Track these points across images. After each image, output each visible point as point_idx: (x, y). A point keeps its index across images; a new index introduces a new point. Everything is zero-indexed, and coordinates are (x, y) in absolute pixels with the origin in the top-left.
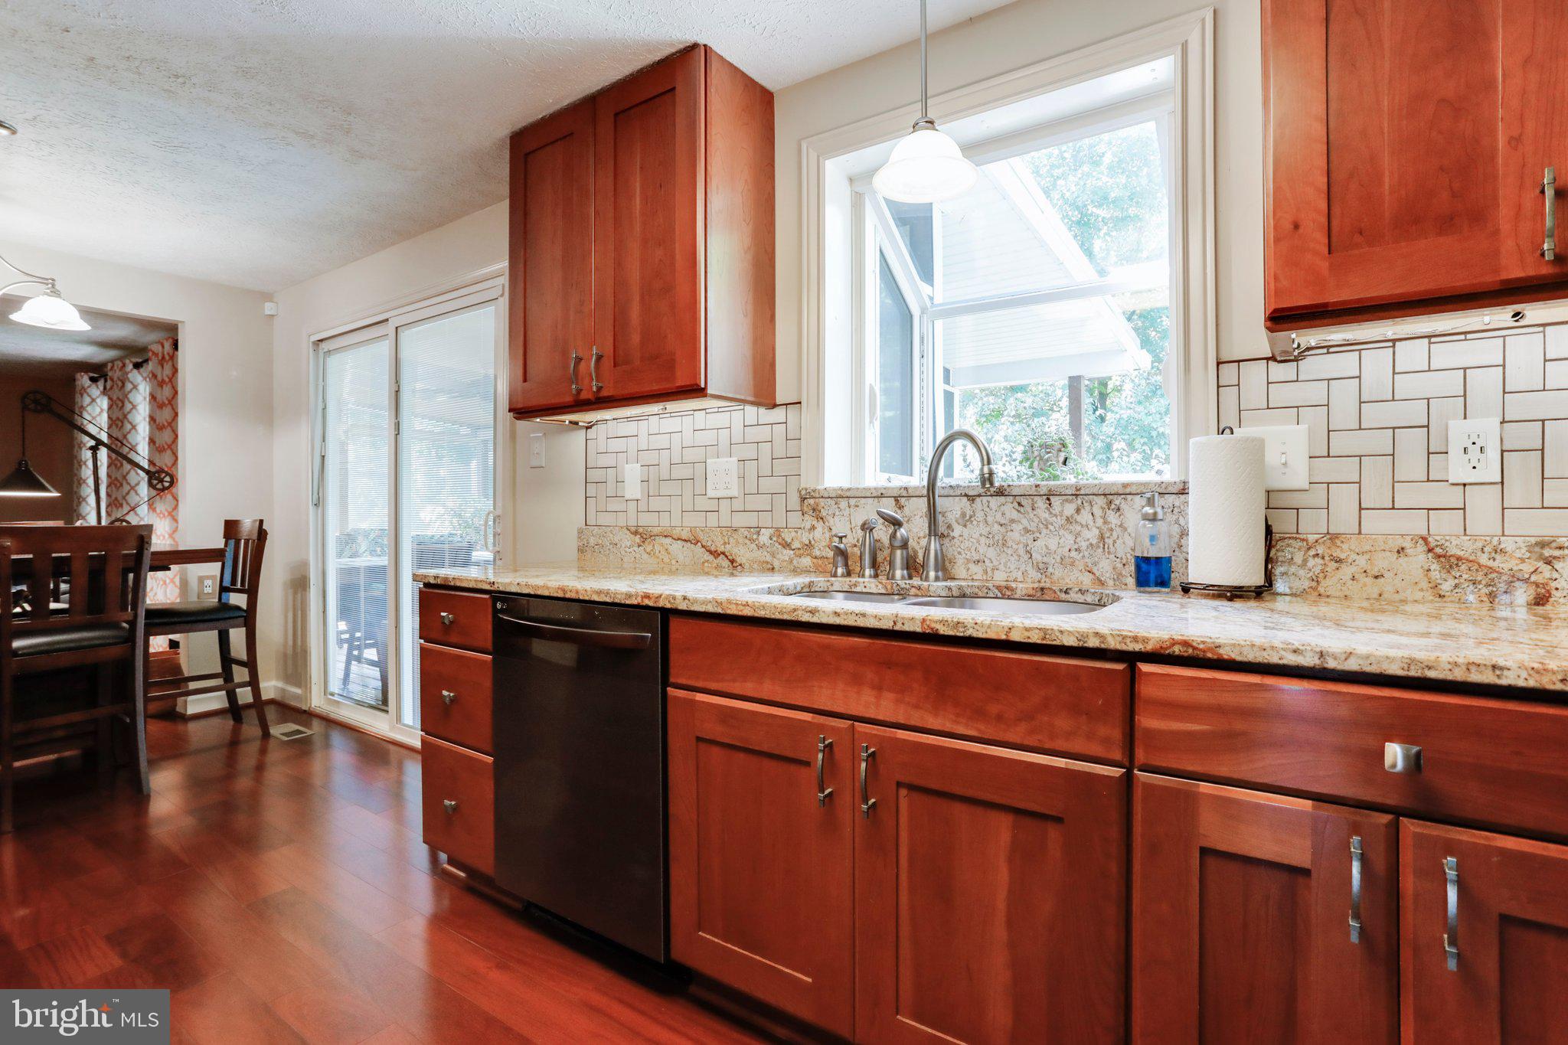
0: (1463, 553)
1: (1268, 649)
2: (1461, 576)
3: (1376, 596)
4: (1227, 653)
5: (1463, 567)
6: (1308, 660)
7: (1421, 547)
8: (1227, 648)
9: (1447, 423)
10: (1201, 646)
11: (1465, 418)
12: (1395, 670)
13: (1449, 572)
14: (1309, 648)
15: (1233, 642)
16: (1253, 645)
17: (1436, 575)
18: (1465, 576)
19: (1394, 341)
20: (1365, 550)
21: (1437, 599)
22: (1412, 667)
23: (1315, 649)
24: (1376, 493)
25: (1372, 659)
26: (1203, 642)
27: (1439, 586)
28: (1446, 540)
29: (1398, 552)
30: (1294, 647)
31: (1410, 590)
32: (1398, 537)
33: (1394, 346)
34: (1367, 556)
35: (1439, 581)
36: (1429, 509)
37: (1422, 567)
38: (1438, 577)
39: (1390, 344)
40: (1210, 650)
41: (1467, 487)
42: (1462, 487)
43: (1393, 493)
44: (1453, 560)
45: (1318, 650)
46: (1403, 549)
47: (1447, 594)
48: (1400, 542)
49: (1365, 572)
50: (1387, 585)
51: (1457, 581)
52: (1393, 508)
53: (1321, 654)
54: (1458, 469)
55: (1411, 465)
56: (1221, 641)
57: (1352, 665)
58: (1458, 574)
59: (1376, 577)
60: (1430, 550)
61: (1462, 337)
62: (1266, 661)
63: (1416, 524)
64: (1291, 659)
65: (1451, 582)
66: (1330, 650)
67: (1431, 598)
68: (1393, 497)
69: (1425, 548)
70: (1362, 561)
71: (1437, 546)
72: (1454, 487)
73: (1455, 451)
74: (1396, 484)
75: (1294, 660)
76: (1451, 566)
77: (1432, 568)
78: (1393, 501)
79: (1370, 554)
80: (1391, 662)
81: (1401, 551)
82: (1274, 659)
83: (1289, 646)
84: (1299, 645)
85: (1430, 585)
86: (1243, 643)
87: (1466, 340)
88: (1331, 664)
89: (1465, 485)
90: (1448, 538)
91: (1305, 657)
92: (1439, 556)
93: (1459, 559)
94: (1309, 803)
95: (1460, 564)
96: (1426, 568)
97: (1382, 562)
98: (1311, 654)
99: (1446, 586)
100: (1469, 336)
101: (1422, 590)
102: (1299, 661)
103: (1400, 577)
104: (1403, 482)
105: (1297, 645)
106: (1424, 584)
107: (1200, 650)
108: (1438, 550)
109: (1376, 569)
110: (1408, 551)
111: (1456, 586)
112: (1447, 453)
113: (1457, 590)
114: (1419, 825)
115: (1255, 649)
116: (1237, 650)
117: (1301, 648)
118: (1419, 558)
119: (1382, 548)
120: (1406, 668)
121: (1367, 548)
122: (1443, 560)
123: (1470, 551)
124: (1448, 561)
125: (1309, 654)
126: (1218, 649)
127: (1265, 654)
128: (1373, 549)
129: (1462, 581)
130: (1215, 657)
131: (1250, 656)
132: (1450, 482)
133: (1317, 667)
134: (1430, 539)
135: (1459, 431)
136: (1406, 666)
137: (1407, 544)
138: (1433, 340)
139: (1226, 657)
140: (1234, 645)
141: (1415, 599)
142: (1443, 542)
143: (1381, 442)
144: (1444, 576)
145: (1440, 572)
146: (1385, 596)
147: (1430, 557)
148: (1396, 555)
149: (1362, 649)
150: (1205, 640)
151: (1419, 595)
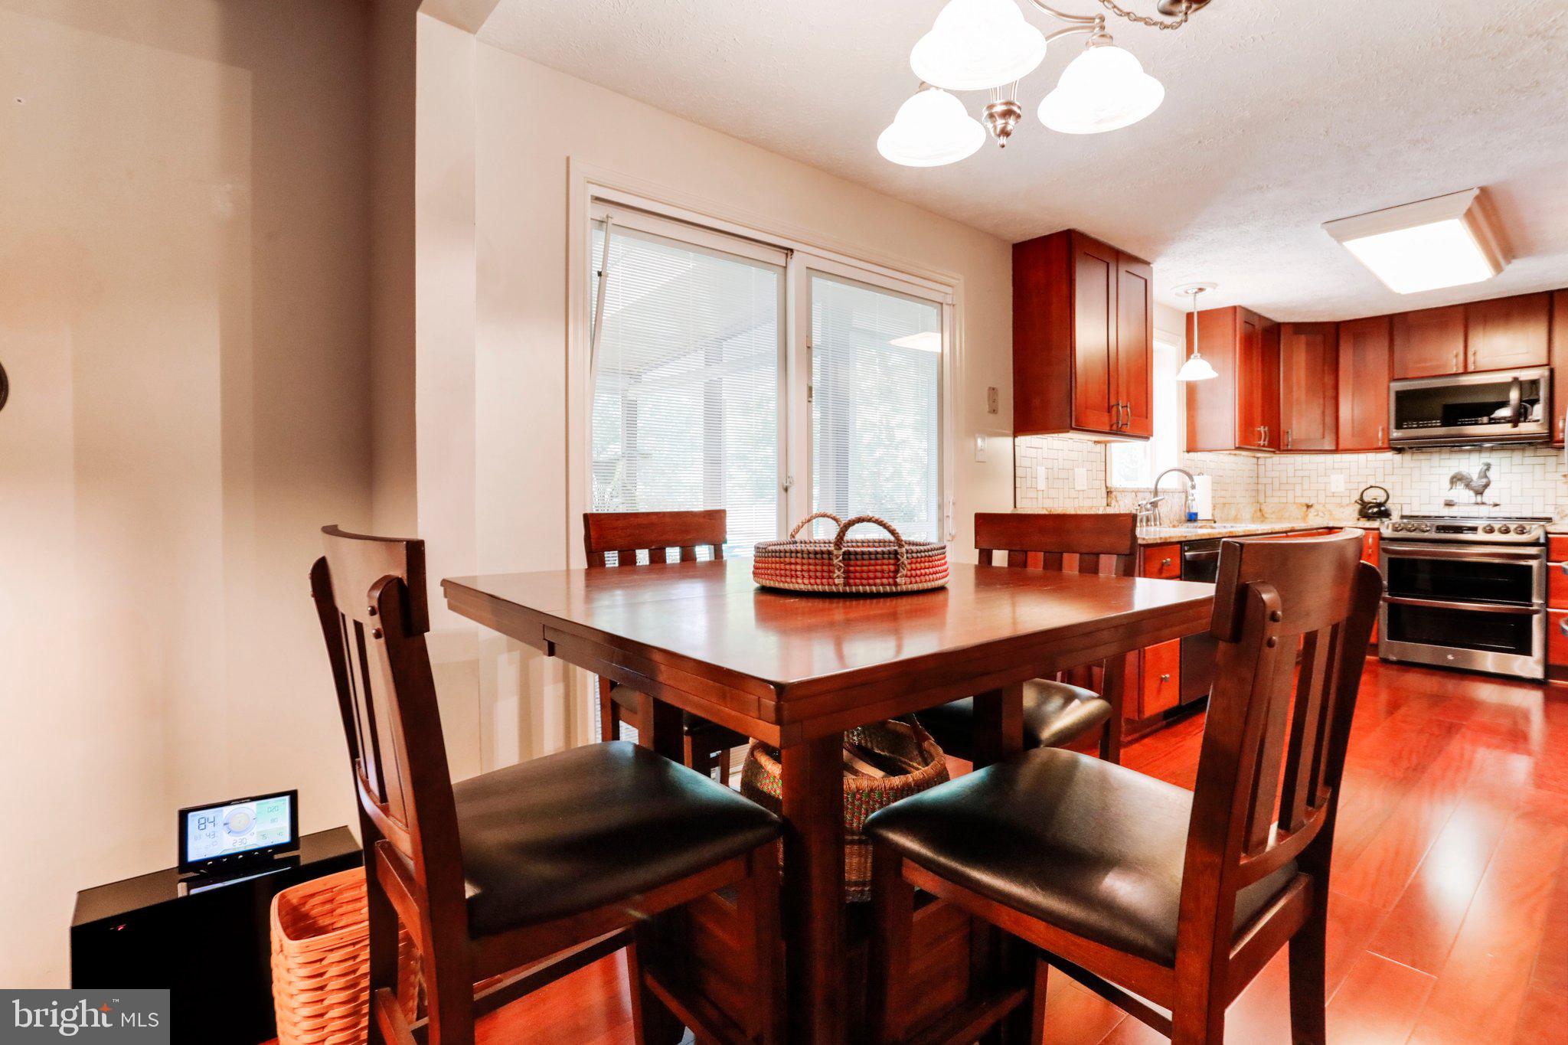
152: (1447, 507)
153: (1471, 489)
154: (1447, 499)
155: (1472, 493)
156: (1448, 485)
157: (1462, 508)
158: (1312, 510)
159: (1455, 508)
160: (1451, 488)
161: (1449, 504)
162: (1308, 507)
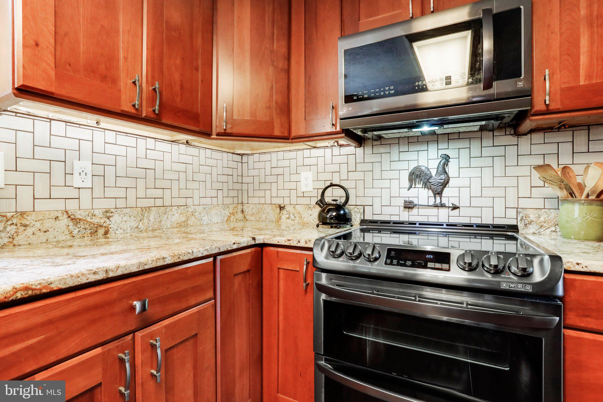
0: (81, 217)
1: (81, 276)
2: (81, 227)
3: (45, 241)
4: (55, 287)
5: (82, 223)
6: (101, 276)
7: (65, 216)
8: (57, 283)
9: (73, 162)
10: (38, 287)
11: (79, 160)
12: (134, 269)
13: (76, 226)
14: (101, 270)
15: (60, 278)
16: (72, 276)
17: (71, 227)
18: (82, 227)
19: (51, 119)
20: (40, 219)
21: (72, 238)
22: (140, 266)
23: (103, 270)
24: (41, 191)
25: (127, 267)
26: (40, 284)
27: (72, 232)
28: (75, 212)
29: (56, 219)
30: (94, 271)
31: (61, 236)
32: (55, 211)
33: (50, 122)
34: (41, 222)
35: (72, 230)
36: (66, 199)
37: (66, 225)
38: (72, 228)
39: (49, 120)
40: (45, 287)
41: (80, 189)
42: (78, 189)
43: (50, 191)
44: (78, 220)
45: (105, 269)
46: (57, 217)
47: (76, 235)
48: (56, 214)
49: (40, 230)
50: (50, 235)
51: (79, 229)
52: (50, 198)
53: (107, 271)
54: (77, 182)
55: (58, 178)
56: (52, 279)
57: (119, 273)
58: (80, 226)
59: (45, 232)
60: (69, 217)
61: (78, 126)
62: (79, 283)
63: (60, 205)
64: (93, 278)
65: (77, 230)
66: (110, 268)
67: (70, 238)
68: (50, 193)
69: (67, 216)
70: (38, 225)
71: (72, 215)
72: (75, 189)
73: (76, 174)
74: (51, 187)
75: (94, 278)
76: (77, 223)
77: (70, 225)
78: (50, 195)
79: (42, 221)
80: (133, 266)
81: (57, 218)
82: (84, 281)
83: (91, 271)
84: (96, 269)
85: (69, 232)
86: (66, 277)
87: (80, 127)
88: (111, 275)
89: (79, 188)
90: (76, 211)
91: (99, 275)
92: (73, 219)
93: (80, 220)
94: (100, 348)
95: (80, 222)
96: (67, 225)
97: (48, 224)
98: (102, 272)
99: (75, 232)
100: (81, 126)
101: (65, 235)
102: (96, 278)
103: (56, 230)
104: (54, 186)
105: (94, 269)
106: (67, 232)
107: (38, 289)
108: (72, 217)
109: (45, 228)
110: (60, 218)
111: (79, 231)
112: (73, 174)
113: (79, 233)
114: (143, 332)
115: (73, 278)
116: (62, 283)
117: (97, 270)
118: (64, 221)
119: (48, 217)
120: (138, 267)
121: (41, 218)
122: (74, 221)
123: (84, 216)
124: (75, 221)
125: (101, 273)
126: (50, 285)
127: (79, 279)
128: (43, 218)
129: (81, 229)
130: (48, 291)
131: (71, 283)
132: (74, 187)
133: (105, 278)
134: (69, 212)
135: (78, 166)
136: (138, 266)
137: (59, 215)
138: (68, 124)
139: (55, 288)
140: (61, 280)
141: (63, 239)
142: (74, 213)
143: (45, 166)
144: (74, 228)
145: (73, 226)
146: (49, 240)
147: (69, 220)
148: (54, 220)
149: (123, 263)
150: (41, 282)
151: (64, 238)
152: (407, 210)
153: (430, 188)
154: (407, 199)
155: (431, 193)
156: (407, 184)
157: (422, 211)
158: (284, 212)
159: (415, 211)
160: (411, 187)
161: (409, 206)
162: (281, 208)
